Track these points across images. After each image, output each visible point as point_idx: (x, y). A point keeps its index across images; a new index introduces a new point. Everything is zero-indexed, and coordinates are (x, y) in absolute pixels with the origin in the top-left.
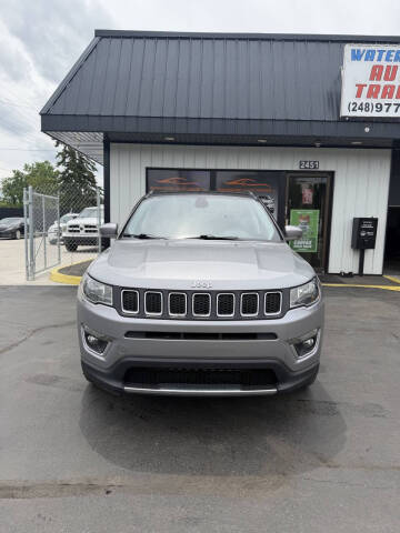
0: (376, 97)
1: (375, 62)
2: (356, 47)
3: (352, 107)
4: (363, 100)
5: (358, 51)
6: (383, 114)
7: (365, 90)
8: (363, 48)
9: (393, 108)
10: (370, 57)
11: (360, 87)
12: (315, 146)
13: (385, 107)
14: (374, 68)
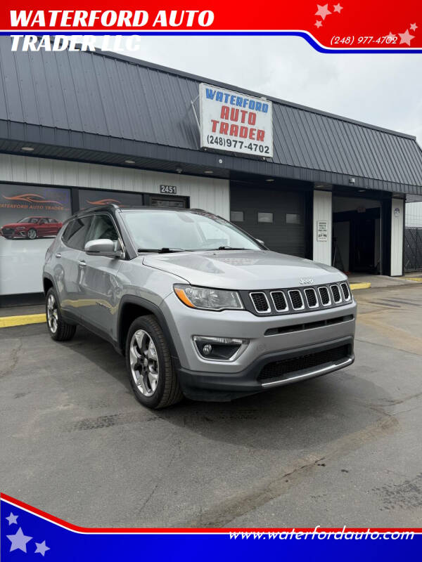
0: (226, 133)
1: (223, 103)
2: (209, 87)
3: (210, 139)
4: (217, 134)
5: (211, 91)
6: (231, 149)
7: (218, 126)
8: (214, 89)
9: (239, 144)
10: (219, 98)
11: (215, 123)
12: (177, 173)
13: (233, 143)
14: (223, 108)
